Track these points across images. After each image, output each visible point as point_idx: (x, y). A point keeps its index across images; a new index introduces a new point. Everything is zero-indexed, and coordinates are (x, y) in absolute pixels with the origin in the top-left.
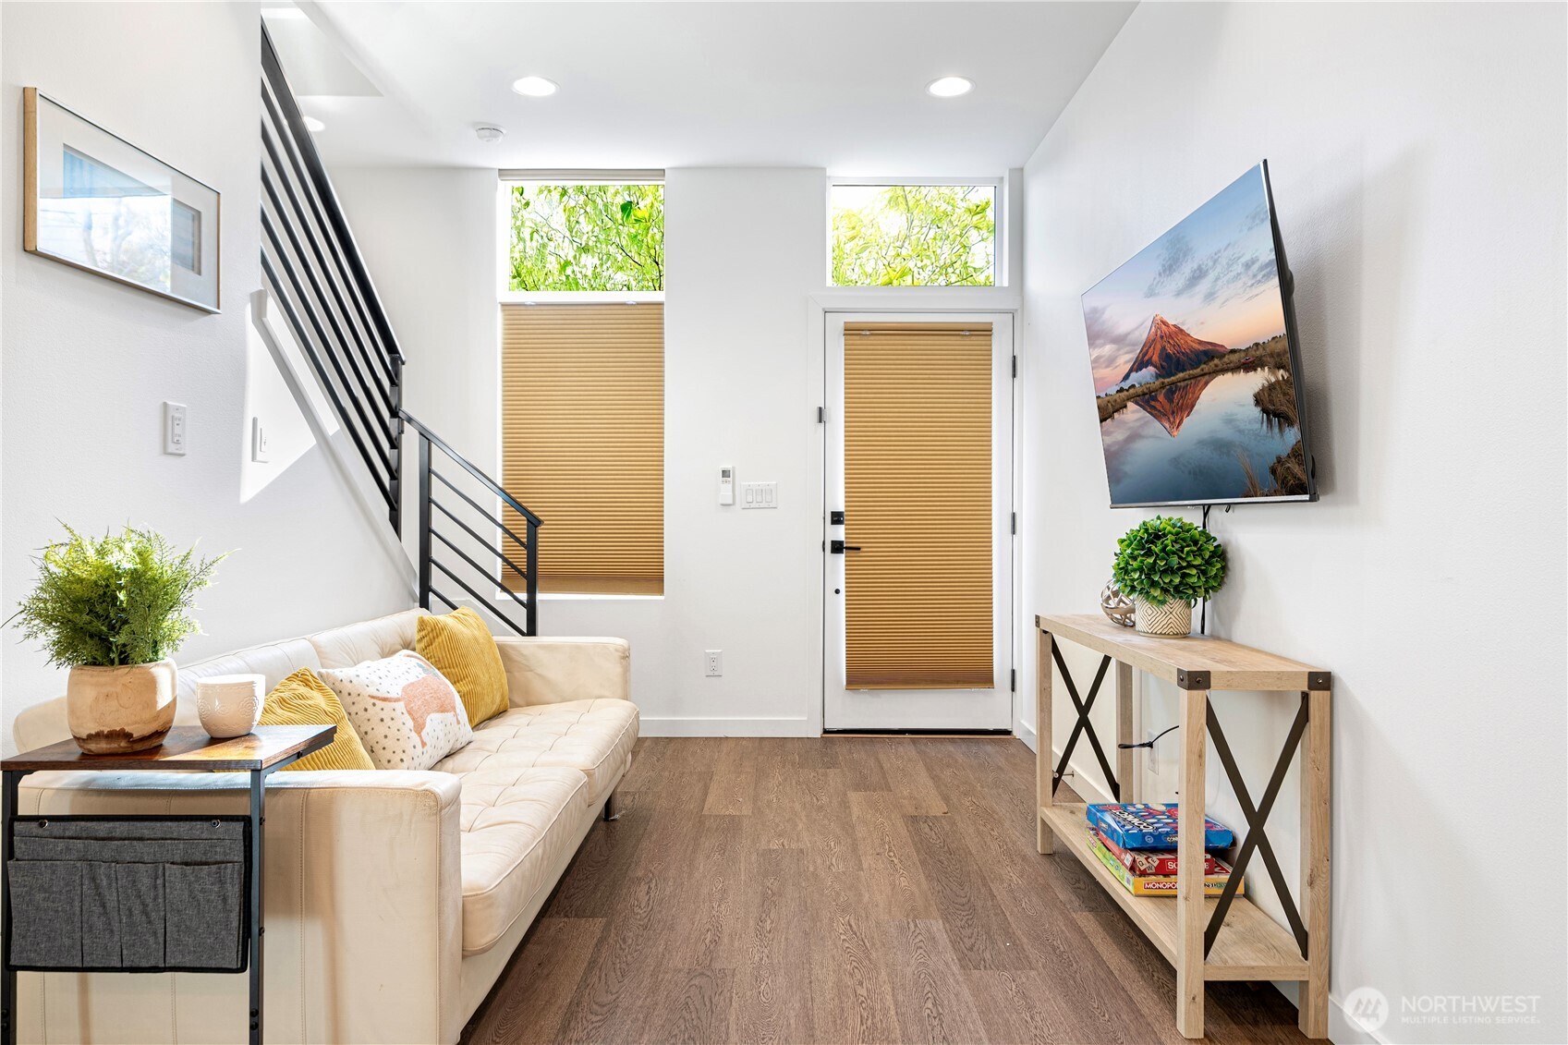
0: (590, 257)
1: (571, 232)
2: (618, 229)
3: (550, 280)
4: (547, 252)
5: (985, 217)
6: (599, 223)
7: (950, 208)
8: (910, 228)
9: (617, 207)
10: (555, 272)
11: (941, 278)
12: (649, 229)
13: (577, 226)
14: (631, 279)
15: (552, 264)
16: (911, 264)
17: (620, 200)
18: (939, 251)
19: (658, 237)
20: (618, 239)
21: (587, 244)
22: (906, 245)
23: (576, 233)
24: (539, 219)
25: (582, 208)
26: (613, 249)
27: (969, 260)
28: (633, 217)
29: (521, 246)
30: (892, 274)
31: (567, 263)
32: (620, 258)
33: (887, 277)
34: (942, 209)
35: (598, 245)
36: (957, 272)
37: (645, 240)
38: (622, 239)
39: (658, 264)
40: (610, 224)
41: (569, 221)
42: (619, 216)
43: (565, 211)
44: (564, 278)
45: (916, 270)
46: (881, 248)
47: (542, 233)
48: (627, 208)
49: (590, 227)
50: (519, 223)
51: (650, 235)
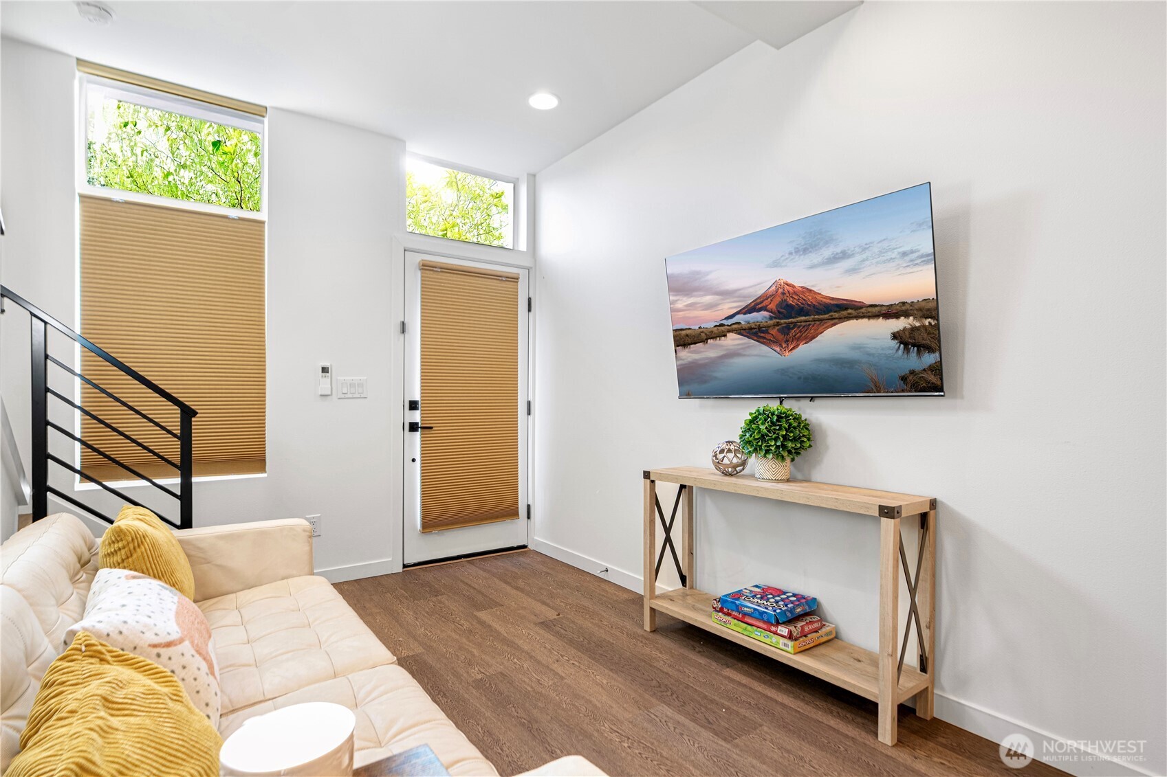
0: (187, 171)
1: (173, 154)
2: (209, 157)
3: (156, 183)
4: (154, 165)
5: (500, 200)
6: (195, 151)
7: (482, 192)
8: (458, 201)
9: (209, 143)
10: (160, 178)
11: (475, 231)
12: (233, 159)
13: (178, 151)
14: (219, 190)
15: (158, 173)
16: (458, 221)
17: (211, 139)
18: (474, 216)
19: (240, 165)
20: (209, 163)
21: (185, 163)
22: (456, 210)
23: (177, 155)
24: (148, 143)
25: (182, 140)
26: (205, 169)
27: (491, 223)
28: (221, 151)
29: (134, 158)
30: (447, 225)
31: (169, 174)
32: (210, 175)
33: (444, 226)
34: (477, 192)
35: (194, 165)
36: (484, 228)
37: (230, 166)
38: (212, 163)
39: (239, 182)
40: (203, 153)
41: (172, 147)
42: (211, 148)
43: (168, 140)
44: (167, 183)
45: (461, 225)
46: (441, 210)
47: (149, 152)
48: (216, 144)
49: (188, 153)
50: (132, 144)
51: (234, 164)
